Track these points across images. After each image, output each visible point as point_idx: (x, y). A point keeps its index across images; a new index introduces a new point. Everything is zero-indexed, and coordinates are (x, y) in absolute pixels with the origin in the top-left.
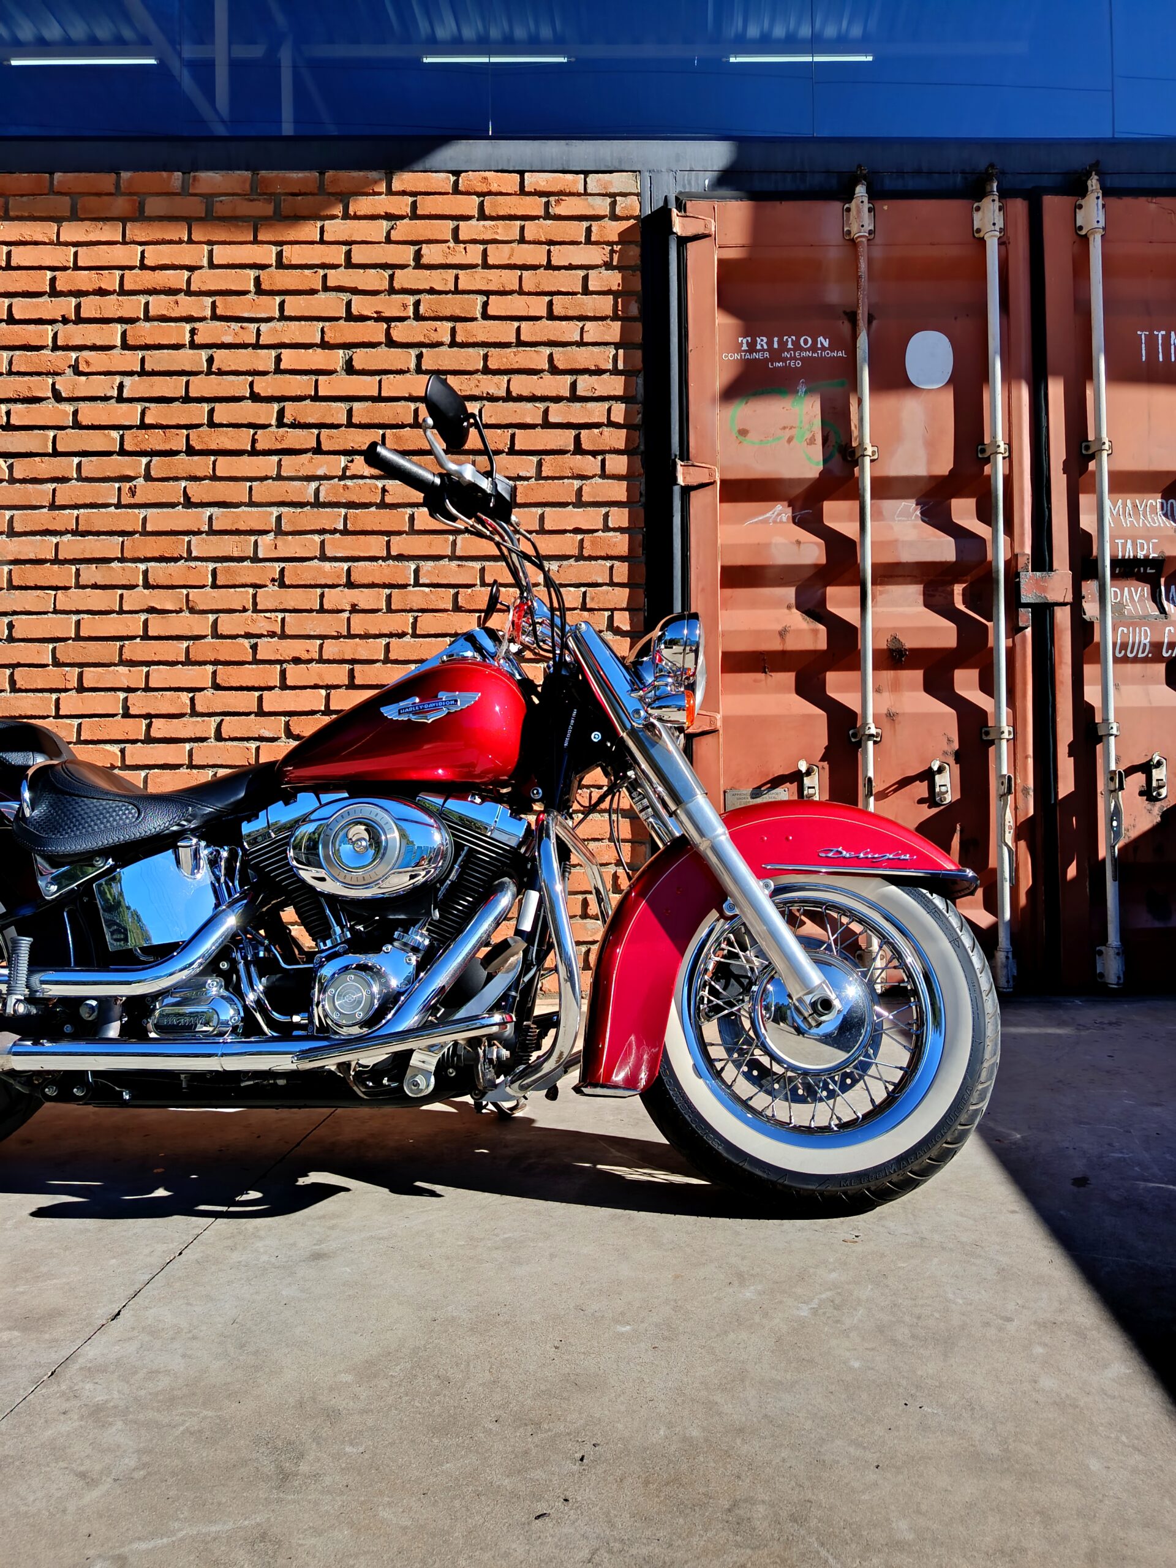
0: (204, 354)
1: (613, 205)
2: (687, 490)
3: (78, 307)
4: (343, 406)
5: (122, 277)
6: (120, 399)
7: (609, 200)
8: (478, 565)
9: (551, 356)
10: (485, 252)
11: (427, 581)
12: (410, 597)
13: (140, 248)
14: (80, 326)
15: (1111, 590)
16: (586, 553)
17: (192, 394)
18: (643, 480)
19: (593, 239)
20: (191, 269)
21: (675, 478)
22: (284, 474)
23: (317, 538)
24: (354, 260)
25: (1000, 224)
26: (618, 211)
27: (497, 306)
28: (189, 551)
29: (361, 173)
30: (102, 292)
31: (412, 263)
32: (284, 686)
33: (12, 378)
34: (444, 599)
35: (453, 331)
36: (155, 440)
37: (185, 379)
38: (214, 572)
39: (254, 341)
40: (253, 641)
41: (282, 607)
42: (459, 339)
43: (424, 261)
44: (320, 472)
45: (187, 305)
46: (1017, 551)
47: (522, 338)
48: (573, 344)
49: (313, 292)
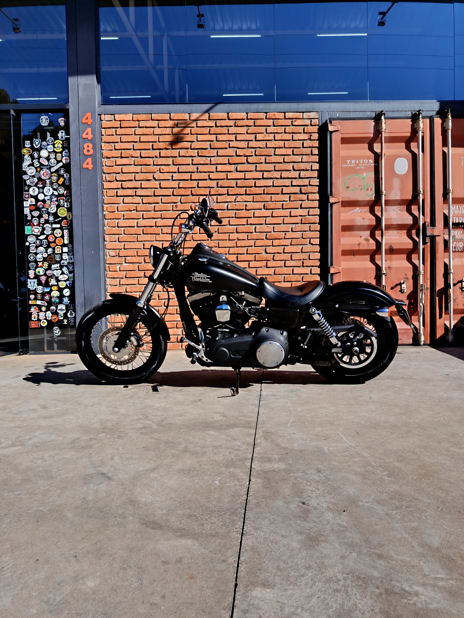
0: (195, 167)
1: (311, 121)
2: (332, 204)
3: (160, 153)
4: (234, 182)
6: (172, 180)
7: (309, 120)
8: (272, 226)
9: (293, 166)
10: (274, 136)
11: (258, 231)
12: (254, 235)
14: (160, 159)
15: (452, 232)
16: (303, 222)
17: (192, 178)
19: (305, 132)
20: (192, 142)
21: (329, 201)
22: (218, 201)
23: (228, 219)
24: (238, 139)
25: (422, 127)
26: (312, 124)
27: (278, 151)
29: (239, 113)
30: (166, 149)
31: (254, 139)
33: (142, 174)
34: (263, 236)
35: (265, 159)
36: (182, 192)
37: (190, 174)
39: (209, 163)
41: (218, 239)
42: (267, 162)
43: (257, 139)
44: (228, 201)
45: (191, 152)
46: (425, 221)
47: (285, 161)
48: (300, 162)
49: (226, 148)
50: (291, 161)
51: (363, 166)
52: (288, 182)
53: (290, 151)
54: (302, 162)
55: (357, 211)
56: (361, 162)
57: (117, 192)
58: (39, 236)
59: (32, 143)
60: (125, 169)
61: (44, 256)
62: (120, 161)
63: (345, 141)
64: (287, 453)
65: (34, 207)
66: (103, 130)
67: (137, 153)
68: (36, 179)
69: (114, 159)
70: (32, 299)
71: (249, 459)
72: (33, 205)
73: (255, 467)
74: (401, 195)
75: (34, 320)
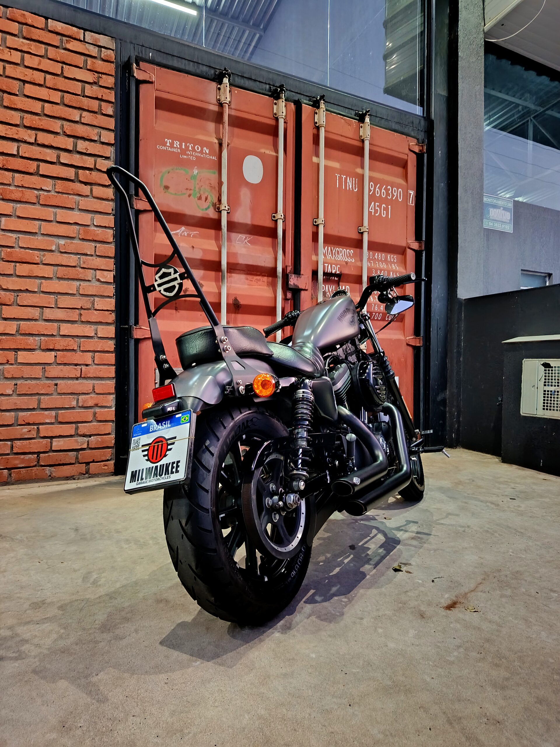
1: (100, 52)
2: (138, 212)
7: (97, 49)
10: (23, 57)
18: (114, 203)
19: (88, 67)
21: (132, 205)
25: (284, 114)
26: (103, 56)
27: (29, 90)
46: (286, 263)
47: (45, 112)
48: (76, 122)
50: (58, 115)
51: (193, 156)
52: (50, 155)
53: (56, 97)
54: (81, 123)
55: (183, 232)
56: (190, 149)
63: (162, 104)
74: (252, 217)
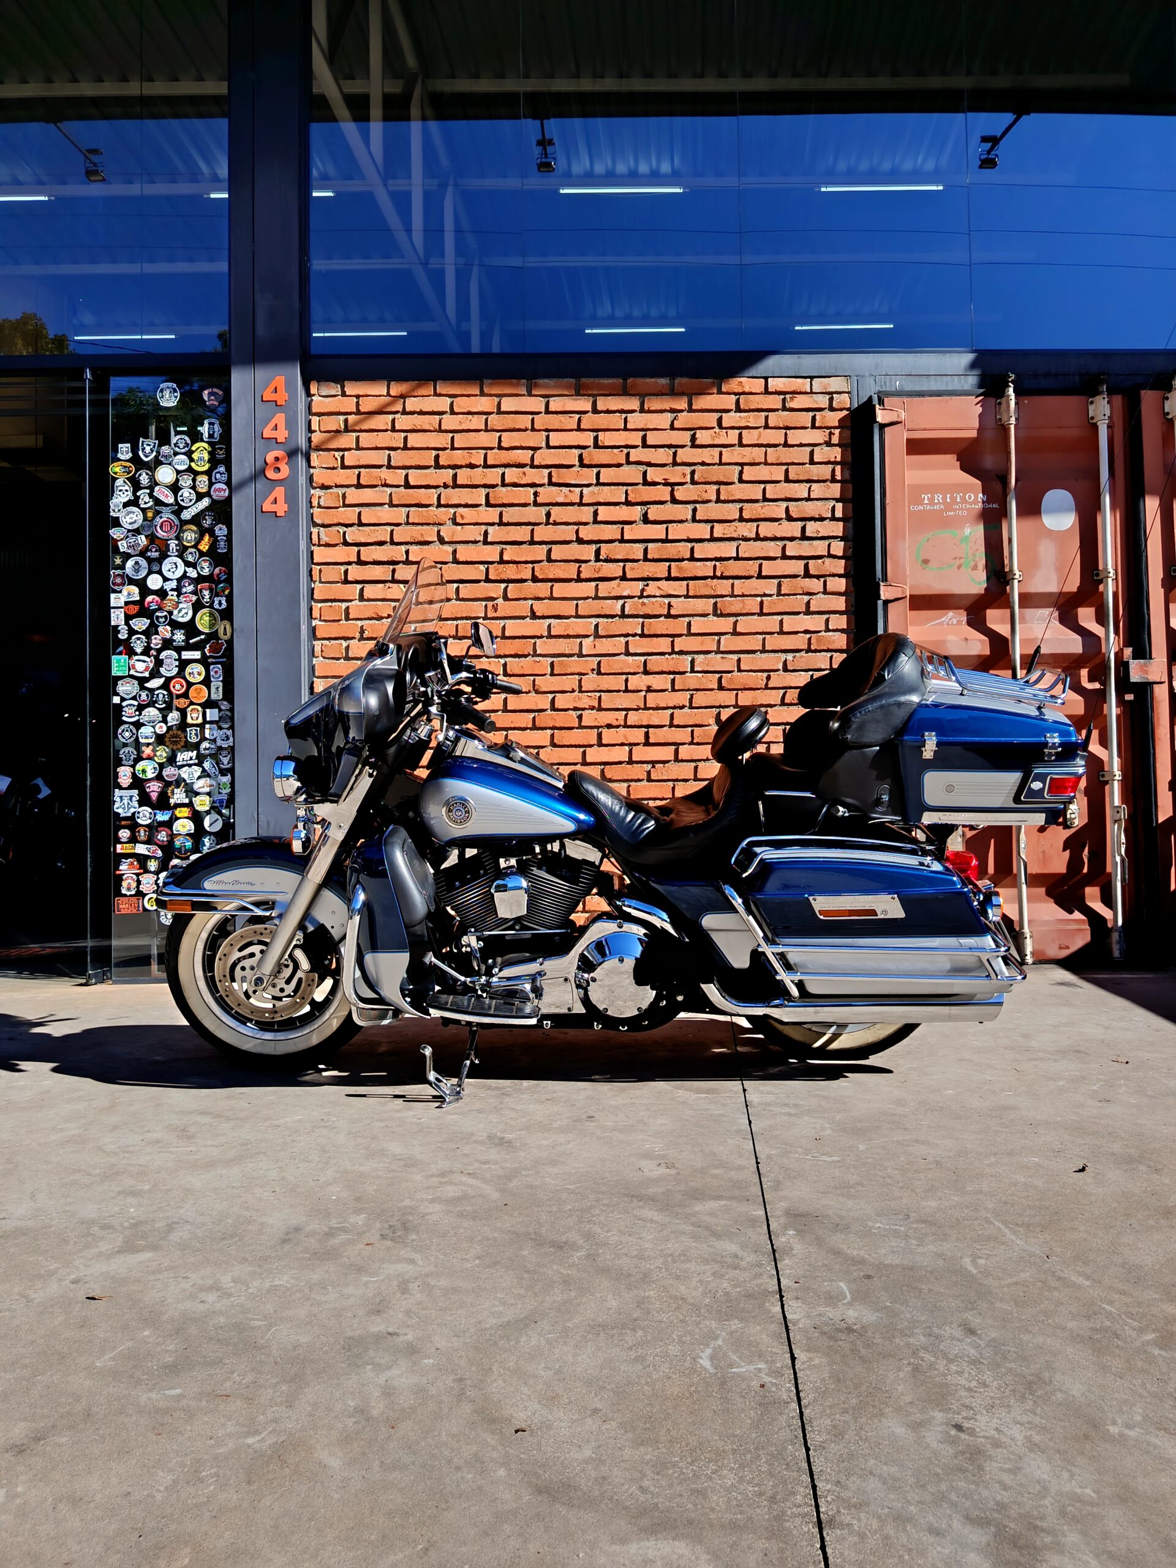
0: (543, 510)
1: (831, 400)
2: (886, 602)
3: (455, 476)
4: (641, 546)
5: (486, 455)
6: (486, 542)
7: (828, 397)
8: (735, 657)
9: (787, 508)
10: (740, 435)
11: (700, 669)
12: (688, 680)
13: (498, 434)
14: (456, 490)
16: (813, 648)
17: (536, 539)
18: (853, 595)
19: (817, 425)
20: (535, 449)
21: (879, 595)
22: (600, 595)
23: (623, 640)
24: (649, 442)
25: (1108, 414)
26: (835, 405)
27: (749, 473)
28: (535, 650)
29: (653, 380)
30: (472, 466)
31: (689, 444)
32: (600, 744)
33: (409, 527)
34: (712, 681)
35: (718, 492)
36: (510, 572)
37: (530, 527)
38: (552, 665)
39: (578, 501)
40: (579, 713)
41: (599, 689)
42: (722, 498)
43: (698, 442)
44: (625, 594)
45: (532, 475)
46: (1122, 645)
47: (768, 496)
48: (803, 499)
49: (619, 465)
50: (783, 497)
51: (963, 509)
52: (774, 549)
53: (778, 473)
54: (809, 499)
55: (951, 619)
56: (958, 500)
57: (346, 572)
58: (147, 680)
59: (135, 449)
60: (368, 515)
61: (158, 731)
62: (353, 496)
63: (916, 447)
64: (869, 1277)
65: (137, 608)
66: (315, 420)
67: (398, 477)
68: (143, 537)
69: (340, 491)
70: (123, 840)
71: (773, 1292)
72: (134, 603)
73: (796, 1317)
74: (1058, 582)
75: (128, 893)
